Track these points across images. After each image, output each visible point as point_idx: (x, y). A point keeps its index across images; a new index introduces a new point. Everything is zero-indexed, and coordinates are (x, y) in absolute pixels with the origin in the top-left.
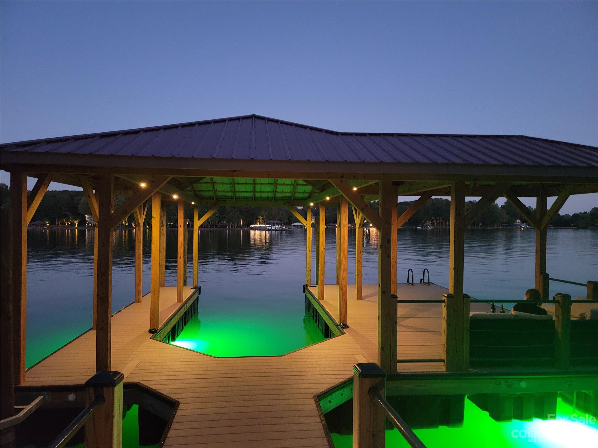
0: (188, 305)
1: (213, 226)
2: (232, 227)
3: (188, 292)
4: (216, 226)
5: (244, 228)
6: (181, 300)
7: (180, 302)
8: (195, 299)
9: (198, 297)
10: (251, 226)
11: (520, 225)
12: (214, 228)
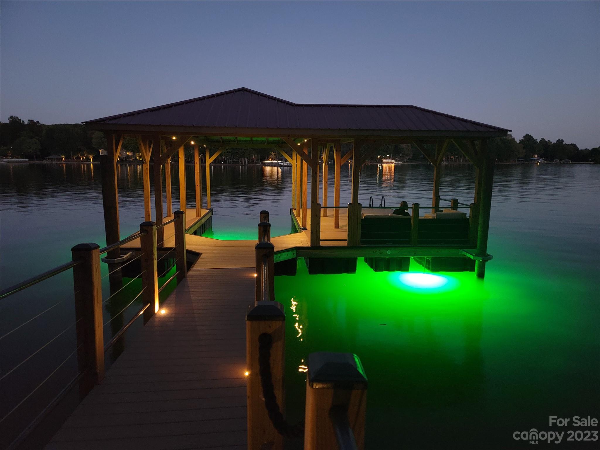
0: (204, 220)
1: (225, 162)
2: (245, 163)
3: (204, 212)
4: (229, 161)
5: (256, 163)
6: (200, 216)
7: (199, 217)
8: (209, 217)
9: (211, 216)
10: (263, 162)
11: (537, 160)
12: (227, 163)
